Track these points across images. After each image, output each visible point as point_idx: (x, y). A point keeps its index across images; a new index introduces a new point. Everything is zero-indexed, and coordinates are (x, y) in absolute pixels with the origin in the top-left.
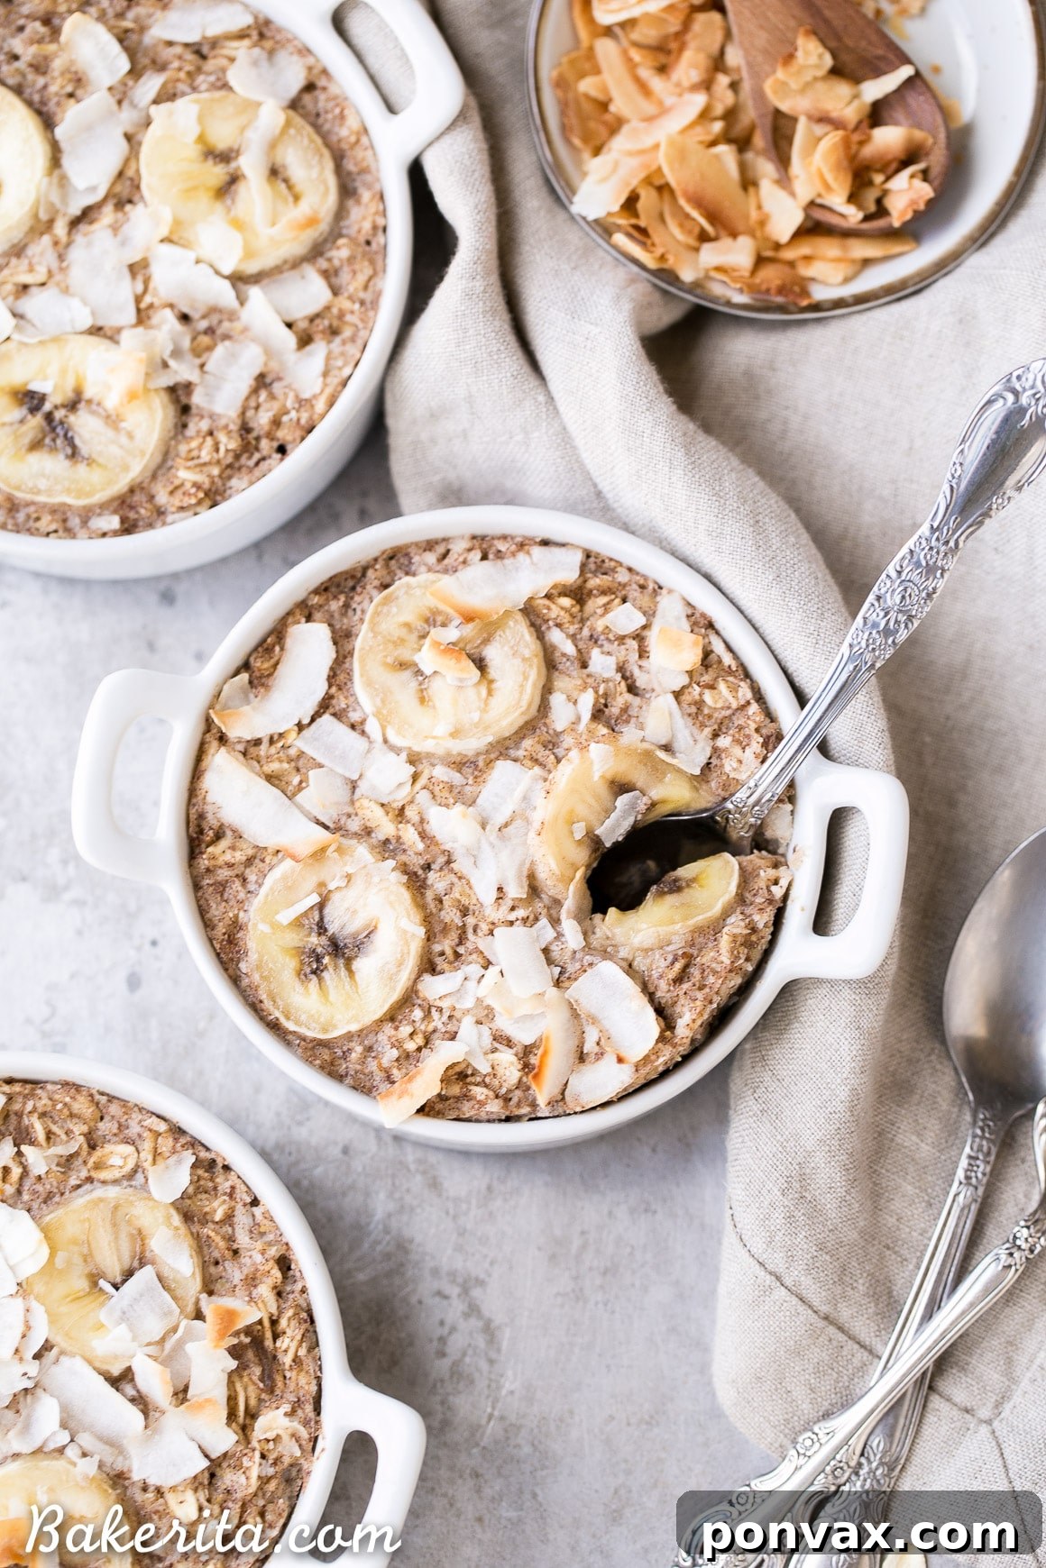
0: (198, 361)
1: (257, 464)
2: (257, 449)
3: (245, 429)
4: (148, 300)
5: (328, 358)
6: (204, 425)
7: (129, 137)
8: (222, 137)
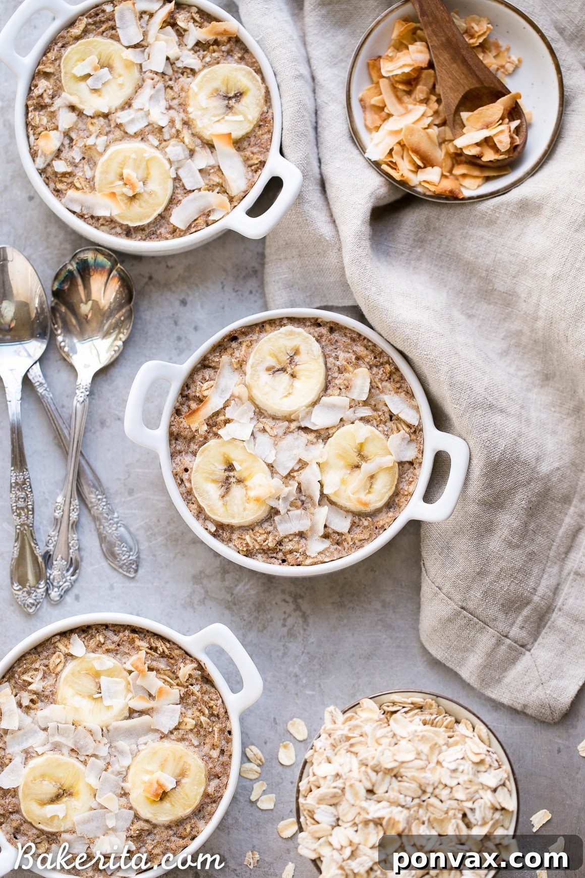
0: (289, 508)
1: (272, 557)
2: (277, 553)
3: (280, 543)
4: (295, 474)
5: (326, 549)
6: (270, 529)
7: (341, 420)
8: (368, 450)
